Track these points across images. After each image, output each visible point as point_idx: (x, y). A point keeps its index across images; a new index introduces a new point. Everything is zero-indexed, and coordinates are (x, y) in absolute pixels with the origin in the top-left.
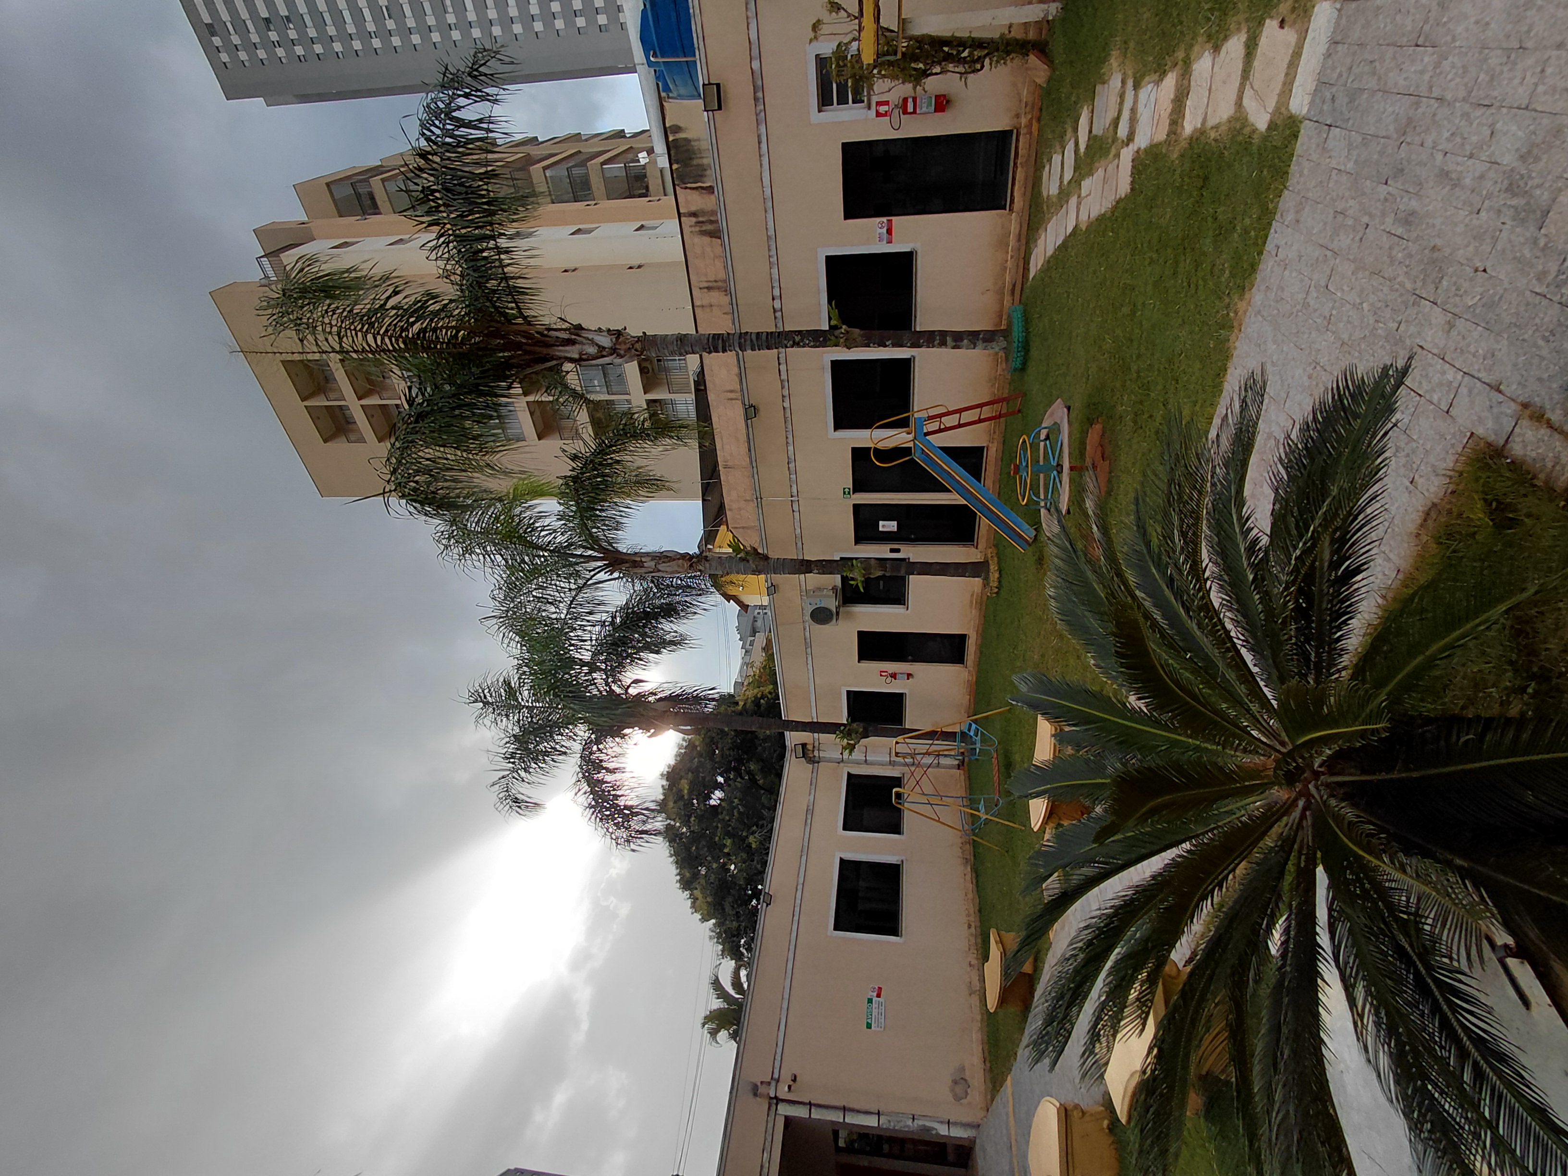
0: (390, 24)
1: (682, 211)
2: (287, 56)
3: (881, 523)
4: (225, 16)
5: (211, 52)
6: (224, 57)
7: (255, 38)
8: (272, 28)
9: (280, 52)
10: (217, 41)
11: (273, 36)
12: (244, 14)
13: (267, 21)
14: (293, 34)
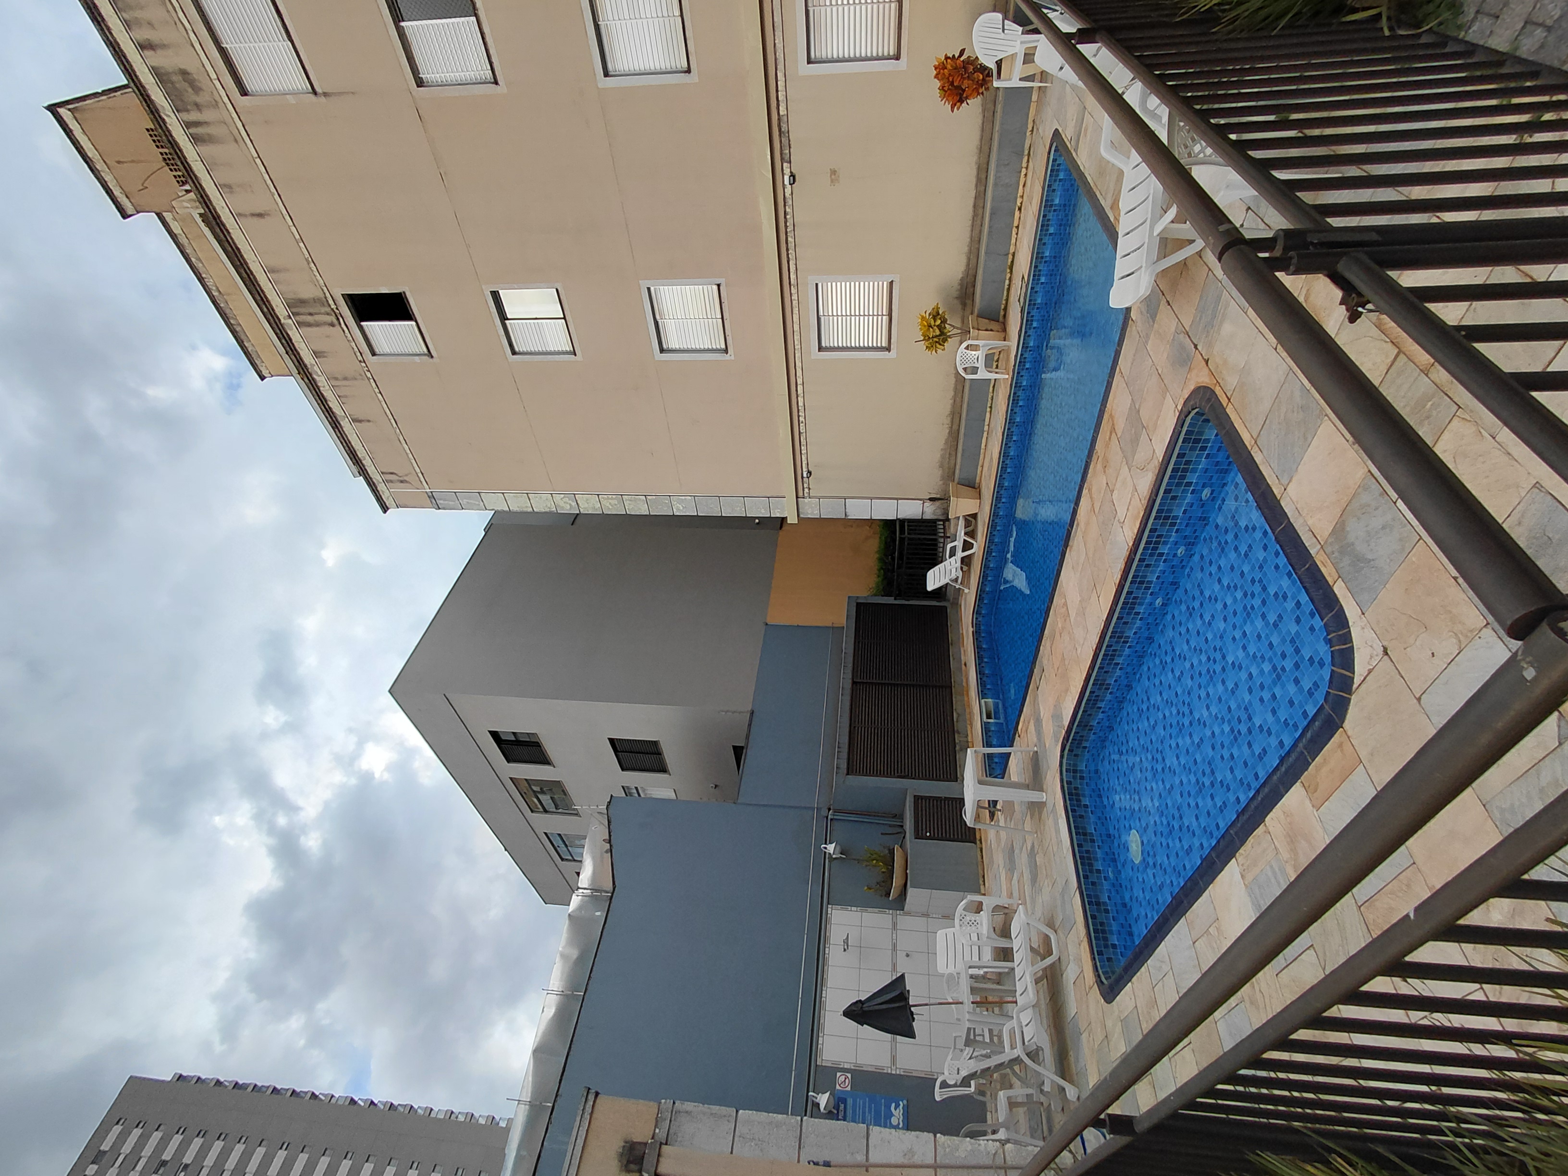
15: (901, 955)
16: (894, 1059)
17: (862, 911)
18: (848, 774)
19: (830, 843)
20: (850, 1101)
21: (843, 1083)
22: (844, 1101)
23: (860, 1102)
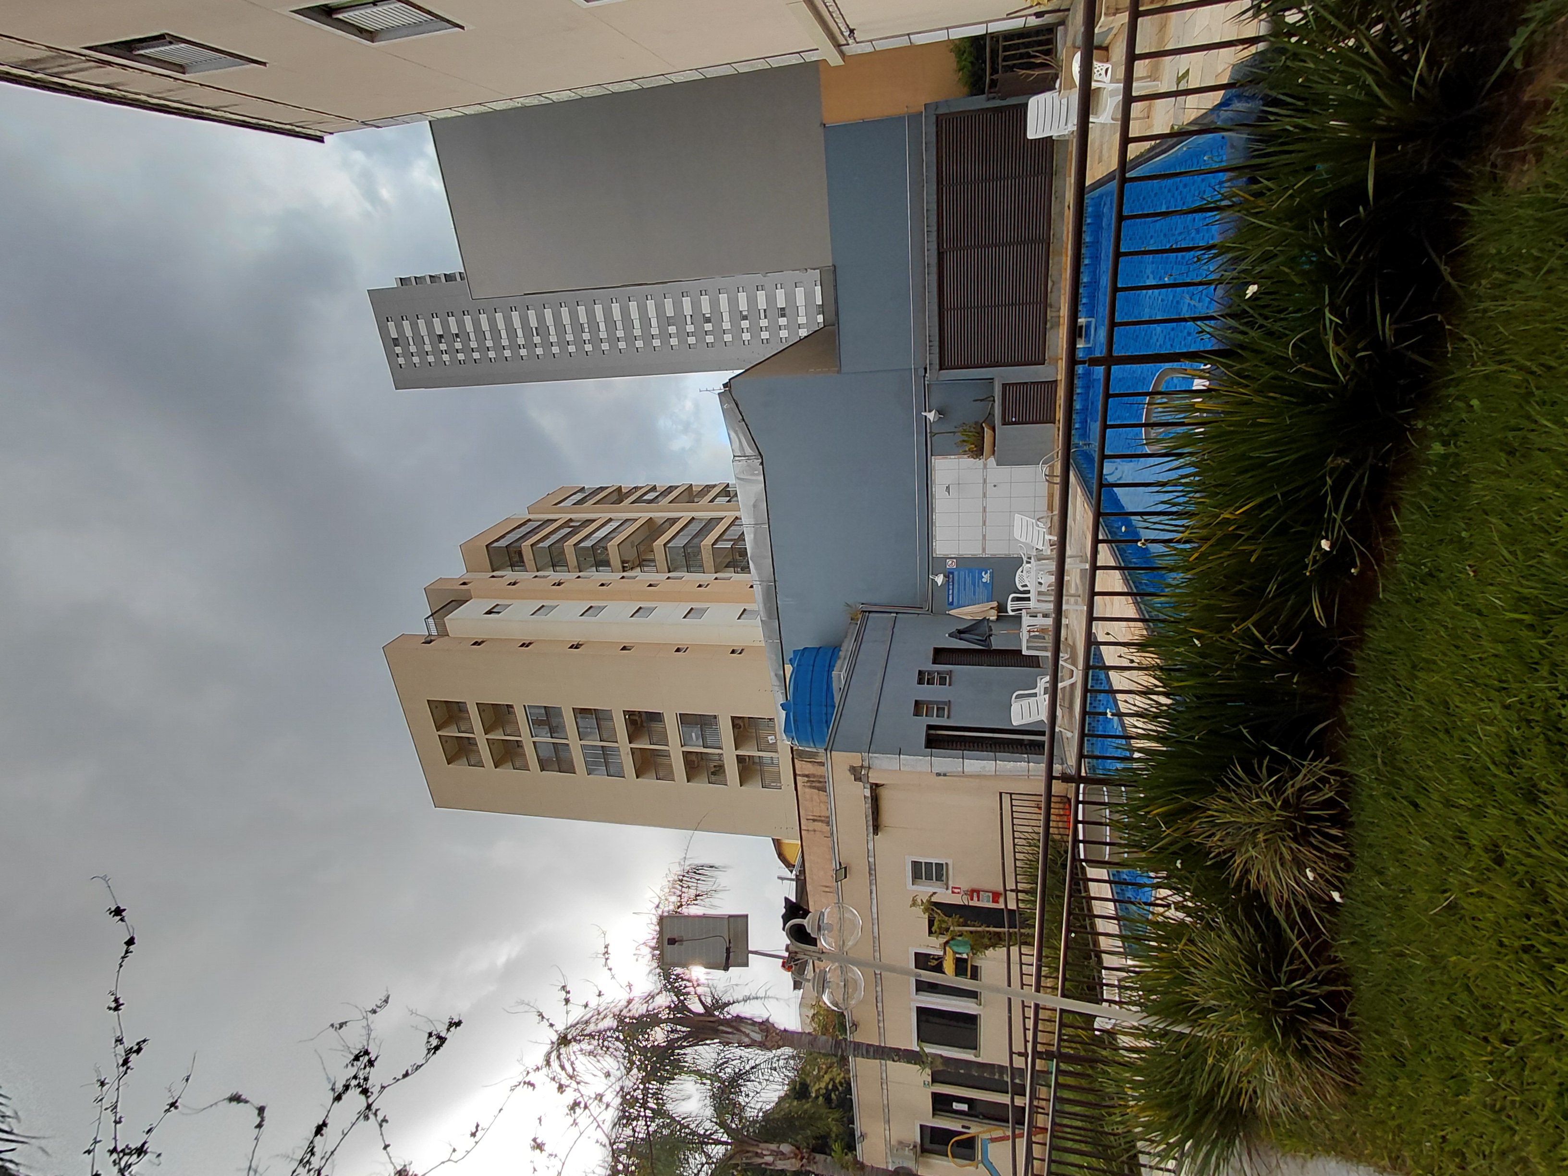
0: (537, 339)
1: (798, 772)
2: (450, 361)
3: (954, 1104)
4: (409, 333)
5: (391, 357)
6: (401, 360)
7: (428, 348)
8: (443, 341)
9: (446, 357)
10: (398, 350)
11: (443, 347)
12: (424, 331)
13: (441, 336)
14: (458, 346)
15: (989, 486)
16: (984, 550)
17: (959, 458)
18: (941, 369)
19: (930, 411)
20: (956, 573)
21: (951, 564)
22: (952, 573)
23: (962, 573)
